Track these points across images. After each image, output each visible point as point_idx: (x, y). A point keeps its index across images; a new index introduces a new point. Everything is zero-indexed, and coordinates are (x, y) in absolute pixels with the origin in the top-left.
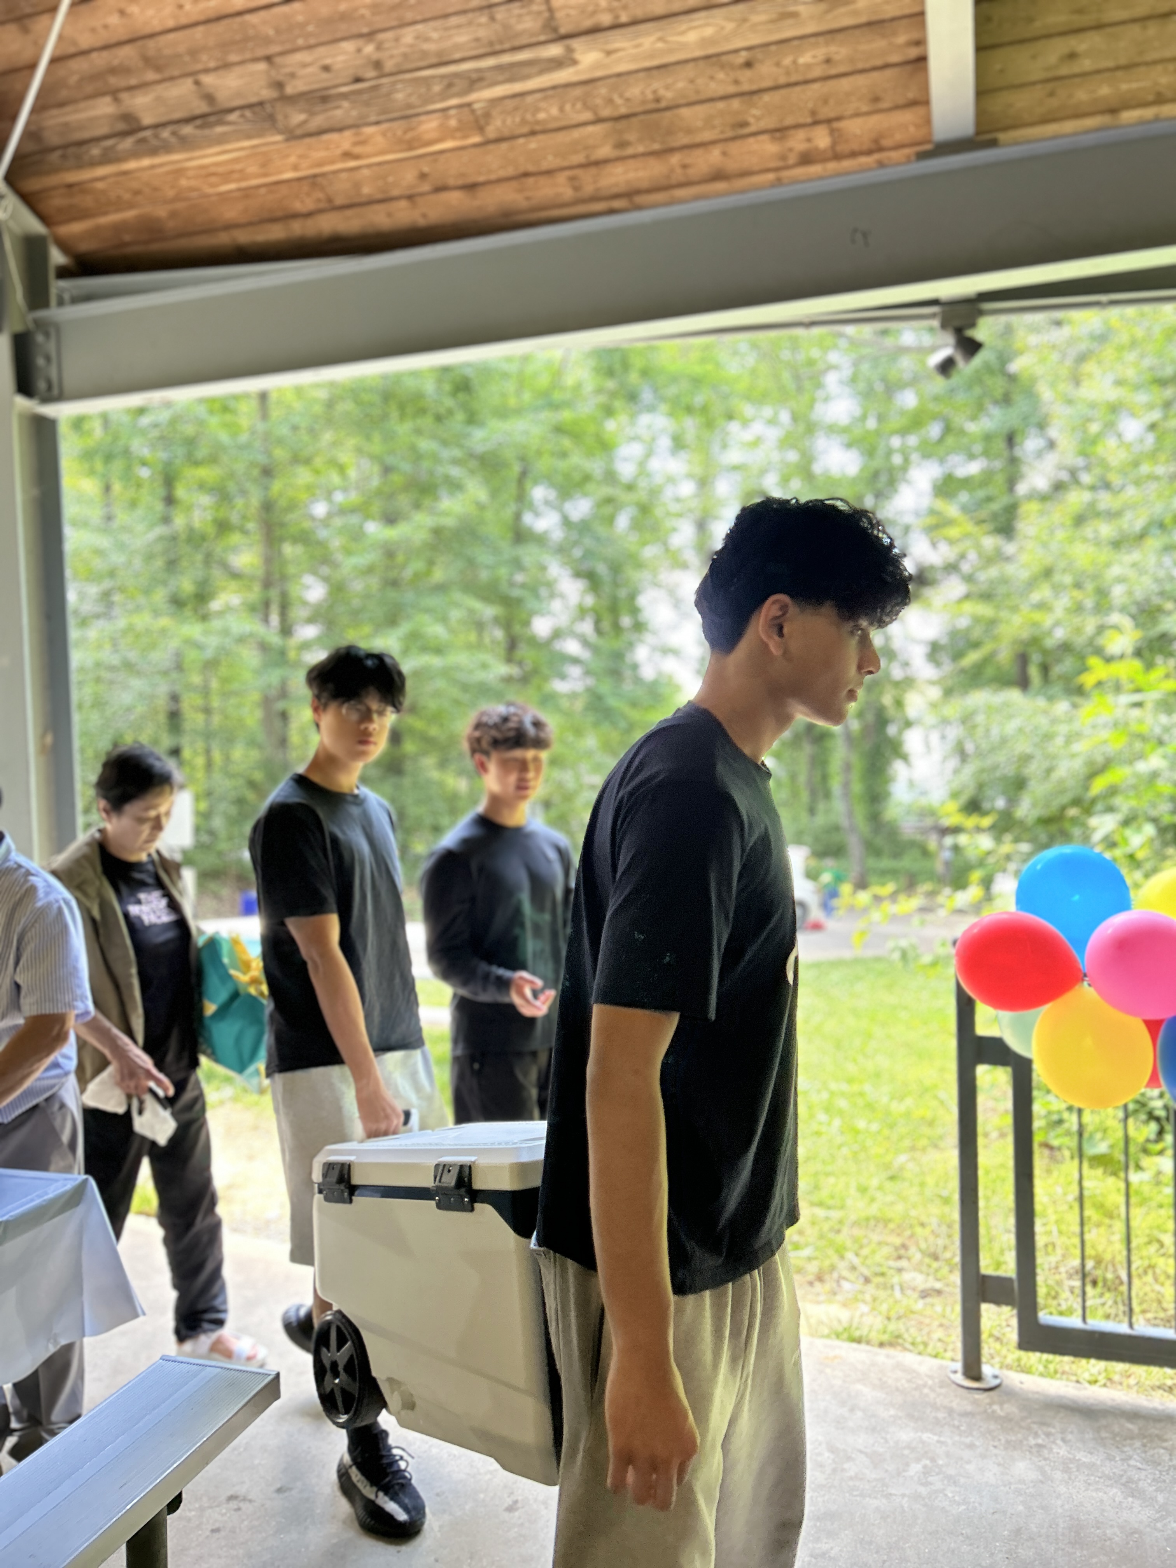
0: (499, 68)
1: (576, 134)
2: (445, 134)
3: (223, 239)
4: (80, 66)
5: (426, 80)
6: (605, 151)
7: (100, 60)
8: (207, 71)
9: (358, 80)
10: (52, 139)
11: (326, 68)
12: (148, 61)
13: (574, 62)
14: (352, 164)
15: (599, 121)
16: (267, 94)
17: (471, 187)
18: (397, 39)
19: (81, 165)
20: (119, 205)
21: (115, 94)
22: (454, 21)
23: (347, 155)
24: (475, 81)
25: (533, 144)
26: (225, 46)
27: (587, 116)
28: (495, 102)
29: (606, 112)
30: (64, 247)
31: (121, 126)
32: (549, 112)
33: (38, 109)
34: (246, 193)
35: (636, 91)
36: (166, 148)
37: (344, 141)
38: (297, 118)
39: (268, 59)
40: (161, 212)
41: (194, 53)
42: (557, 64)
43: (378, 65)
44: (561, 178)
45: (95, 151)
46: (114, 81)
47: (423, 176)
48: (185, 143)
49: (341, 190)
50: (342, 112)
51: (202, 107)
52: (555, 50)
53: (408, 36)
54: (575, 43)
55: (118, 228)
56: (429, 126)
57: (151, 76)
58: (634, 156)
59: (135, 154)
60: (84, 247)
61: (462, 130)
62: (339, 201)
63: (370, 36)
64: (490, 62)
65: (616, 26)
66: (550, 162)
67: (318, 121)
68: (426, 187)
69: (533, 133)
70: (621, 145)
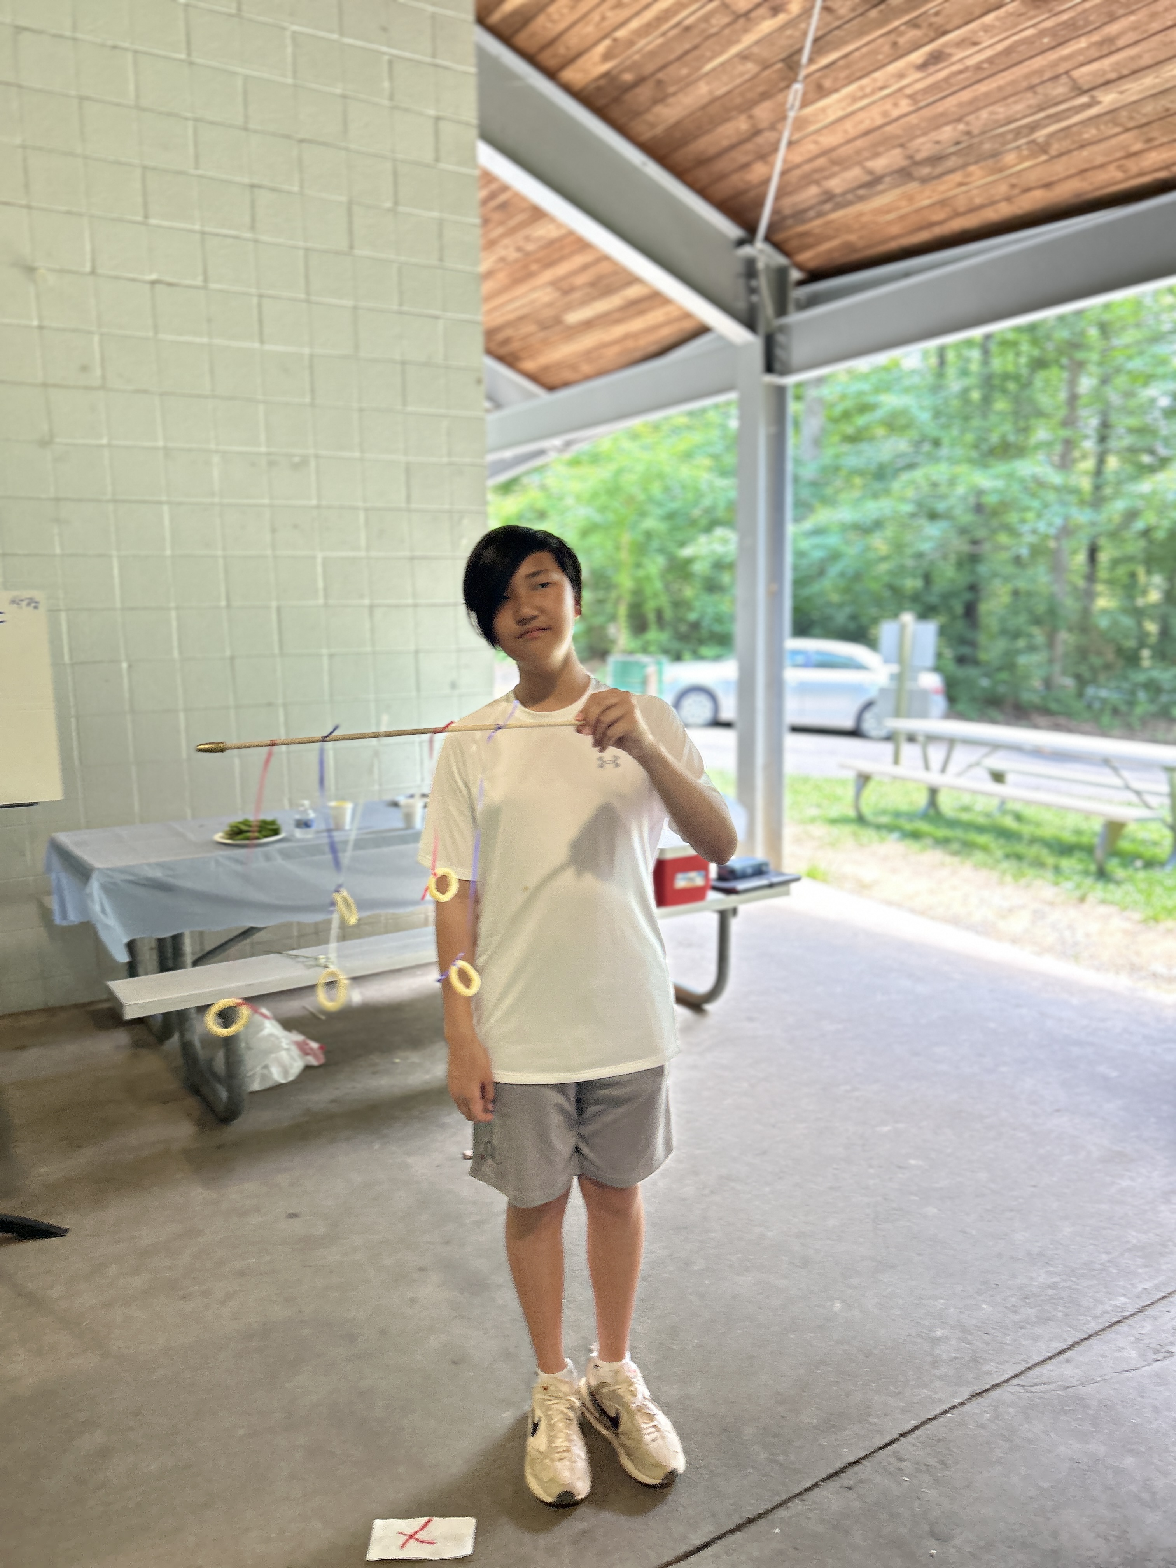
0: (1049, 117)
1: (1114, 141)
2: (1023, 159)
3: (893, 245)
4: (797, 173)
5: (1002, 135)
6: (1138, 146)
7: (807, 168)
8: (868, 159)
9: (958, 143)
10: (787, 211)
11: (938, 142)
12: (834, 163)
13: (1099, 103)
14: (964, 188)
15: (1128, 130)
16: (904, 163)
17: (1048, 185)
18: (978, 118)
19: (804, 221)
20: (829, 238)
21: (817, 182)
22: (1011, 100)
23: (961, 184)
24: (1033, 128)
25: (1085, 153)
26: (875, 145)
27: (1117, 130)
28: (1051, 135)
29: (1131, 124)
30: (800, 267)
31: (823, 198)
32: (1090, 133)
33: (778, 198)
34: (902, 218)
35: (1149, 108)
36: (850, 203)
37: (957, 177)
38: (926, 171)
39: (902, 146)
40: (852, 238)
41: (858, 152)
42: (1088, 106)
43: (968, 133)
44: (1112, 167)
45: (812, 213)
46: (816, 176)
47: (1013, 186)
48: (861, 199)
49: (961, 204)
50: (951, 163)
51: (867, 178)
52: (1084, 99)
53: (984, 114)
54: (1095, 93)
55: (830, 251)
56: (1010, 158)
57: (836, 169)
58: (1162, 145)
59: (834, 210)
60: (812, 265)
61: (1033, 155)
62: (962, 209)
63: (959, 120)
64: (1042, 115)
65: (1121, 78)
66: (1100, 160)
67: (939, 170)
68: (1016, 191)
69: (1082, 147)
70: (1149, 140)
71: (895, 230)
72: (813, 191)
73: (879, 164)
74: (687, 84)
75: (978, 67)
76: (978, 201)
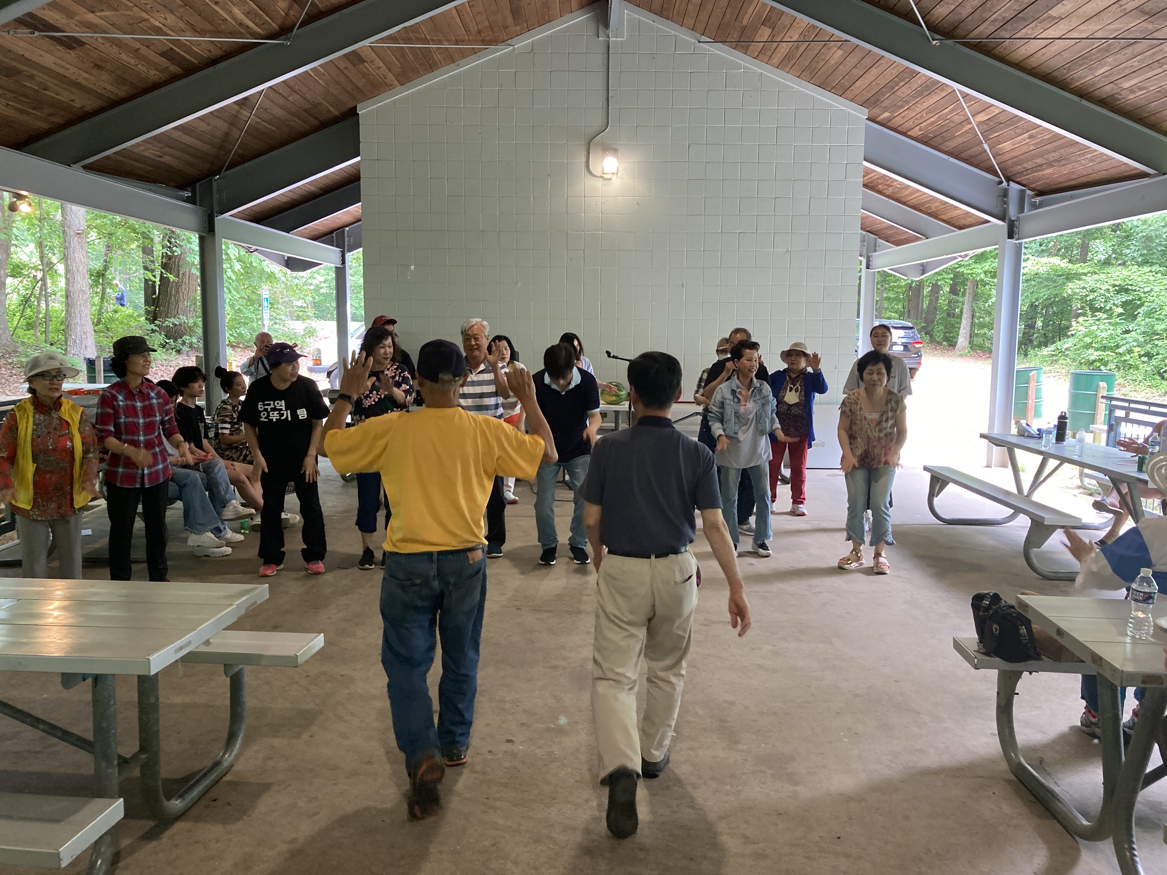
71: (1062, 180)
72: (1019, 167)
73: (1039, 161)
74: (953, 138)
75: (1048, 139)
76: (1085, 173)
